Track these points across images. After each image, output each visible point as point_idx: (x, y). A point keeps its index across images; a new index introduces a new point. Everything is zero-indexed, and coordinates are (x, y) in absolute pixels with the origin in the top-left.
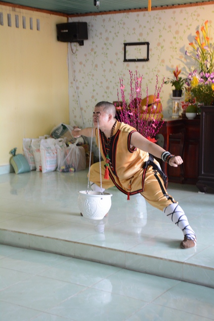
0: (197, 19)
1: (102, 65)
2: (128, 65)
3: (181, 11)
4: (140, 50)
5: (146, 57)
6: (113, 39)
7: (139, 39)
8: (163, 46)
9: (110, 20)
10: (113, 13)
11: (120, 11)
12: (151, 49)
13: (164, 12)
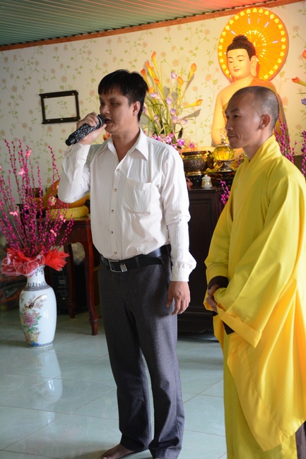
0: (143, 51)
1: (11, 130)
2: (50, 129)
3: (119, 40)
4: (65, 103)
5: (75, 116)
6: (24, 88)
7: (62, 87)
9: (15, 57)
10: (19, 48)
11: (28, 44)
12: (82, 102)
13: (95, 41)
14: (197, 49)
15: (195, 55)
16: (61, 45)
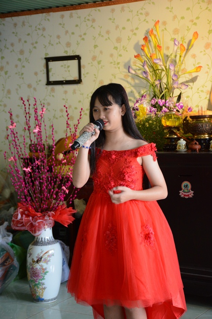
0: (145, 20)
1: (17, 90)
2: (53, 90)
3: (123, 10)
4: (68, 67)
5: (77, 78)
6: (30, 52)
7: (66, 52)
8: (100, 61)
9: (23, 24)
10: (28, 14)
11: (37, 11)
12: (84, 66)
13: (99, 10)
14: (198, 18)
15: (195, 24)
16: (67, 13)
